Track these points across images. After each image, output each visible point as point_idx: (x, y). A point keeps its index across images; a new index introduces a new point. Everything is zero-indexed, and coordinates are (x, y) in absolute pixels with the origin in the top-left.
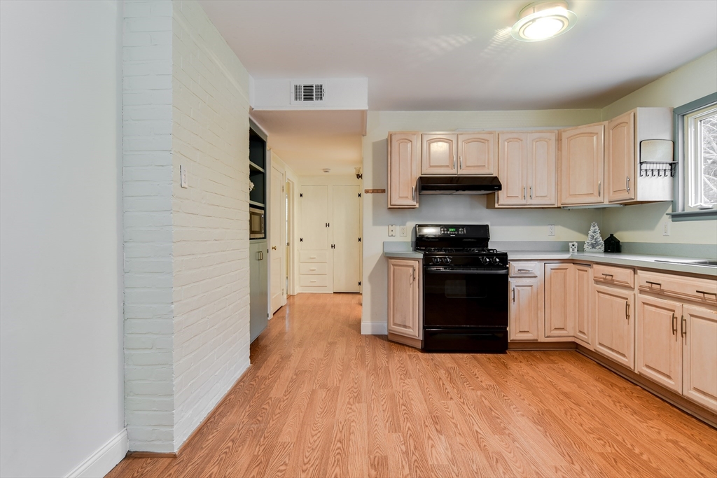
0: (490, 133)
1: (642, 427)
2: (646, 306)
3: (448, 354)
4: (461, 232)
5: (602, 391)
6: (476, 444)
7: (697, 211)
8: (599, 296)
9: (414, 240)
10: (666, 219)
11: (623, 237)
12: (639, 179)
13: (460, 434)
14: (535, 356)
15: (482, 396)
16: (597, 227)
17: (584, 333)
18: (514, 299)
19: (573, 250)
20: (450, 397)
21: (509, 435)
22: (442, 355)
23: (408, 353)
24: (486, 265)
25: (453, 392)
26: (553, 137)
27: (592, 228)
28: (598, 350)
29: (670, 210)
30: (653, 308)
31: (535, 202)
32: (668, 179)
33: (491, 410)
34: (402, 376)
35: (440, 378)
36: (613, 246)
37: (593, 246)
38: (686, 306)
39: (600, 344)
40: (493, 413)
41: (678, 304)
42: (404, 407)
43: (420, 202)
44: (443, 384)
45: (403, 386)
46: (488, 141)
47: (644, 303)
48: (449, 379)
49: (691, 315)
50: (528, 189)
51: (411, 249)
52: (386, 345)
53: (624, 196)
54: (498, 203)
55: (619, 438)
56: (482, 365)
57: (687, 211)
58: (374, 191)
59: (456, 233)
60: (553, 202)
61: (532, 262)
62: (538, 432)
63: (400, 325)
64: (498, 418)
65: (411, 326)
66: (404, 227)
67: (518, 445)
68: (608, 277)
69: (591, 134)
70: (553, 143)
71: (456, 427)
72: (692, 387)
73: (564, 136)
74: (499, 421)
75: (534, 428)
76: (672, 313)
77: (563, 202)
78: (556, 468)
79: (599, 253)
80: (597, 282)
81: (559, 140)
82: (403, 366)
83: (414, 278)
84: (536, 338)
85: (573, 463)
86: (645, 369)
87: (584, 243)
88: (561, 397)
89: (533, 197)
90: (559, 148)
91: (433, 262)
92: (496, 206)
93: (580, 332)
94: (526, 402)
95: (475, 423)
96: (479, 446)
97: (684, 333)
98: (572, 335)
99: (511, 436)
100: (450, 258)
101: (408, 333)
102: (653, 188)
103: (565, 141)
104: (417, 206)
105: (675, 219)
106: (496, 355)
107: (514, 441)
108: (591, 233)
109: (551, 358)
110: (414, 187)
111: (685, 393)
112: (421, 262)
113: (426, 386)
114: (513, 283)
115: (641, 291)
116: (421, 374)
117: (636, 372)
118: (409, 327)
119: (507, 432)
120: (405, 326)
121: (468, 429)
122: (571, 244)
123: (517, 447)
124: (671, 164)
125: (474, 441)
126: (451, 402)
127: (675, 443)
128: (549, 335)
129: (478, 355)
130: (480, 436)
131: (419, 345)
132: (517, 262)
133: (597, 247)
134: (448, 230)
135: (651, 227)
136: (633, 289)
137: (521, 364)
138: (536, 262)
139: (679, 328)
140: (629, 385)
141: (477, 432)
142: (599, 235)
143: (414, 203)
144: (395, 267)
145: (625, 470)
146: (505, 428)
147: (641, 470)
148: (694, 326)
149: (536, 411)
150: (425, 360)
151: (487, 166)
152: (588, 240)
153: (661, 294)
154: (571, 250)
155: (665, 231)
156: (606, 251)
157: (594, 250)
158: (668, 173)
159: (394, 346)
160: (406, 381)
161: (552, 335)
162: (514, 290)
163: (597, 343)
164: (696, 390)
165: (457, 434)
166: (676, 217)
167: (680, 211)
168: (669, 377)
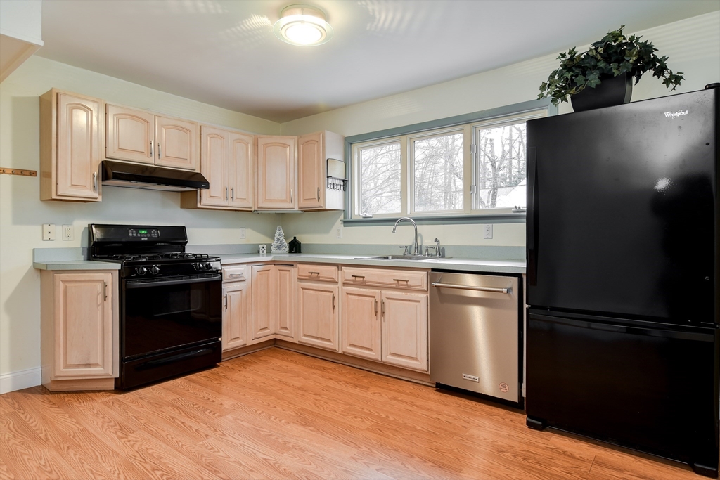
0: (192, 123)
1: (368, 395)
2: (349, 296)
3: (156, 386)
4: (155, 235)
5: (322, 376)
6: (275, 473)
7: (361, 219)
8: (303, 293)
9: (86, 245)
10: (339, 224)
11: (303, 239)
12: (327, 190)
13: (251, 470)
14: (247, 361)
15: (235, 419)
16: (282, 231)
17: (286, 328)
18: (226, 306)
19: (263, 252)
20: (203, 435)
21: (294, 447)
22: (150, 389)
23: (100, 401)
24: (201, 272)
25: (202, 428)
26: (251, 141)
27: (277, 231)
28: (302, 341)
29: (342, 217)
30: (357, 297)
31: (236, 204)
32: (342, 192)
33: (258, 430)
34: (119, 434)
35: (173, 418)
36: (295, 247)
37: (279, 248)
38: (383, 292)
39: (305, 335)
40: (262, 433)
41: (378, 291)
42: (158, 473)
43: (102, 194)
44: (183, 423)
45: (133, 446)
46: (190, 131)
47: (348, 294)
48: (183, 414)
49: (388, 299)
50: (230, 190)
51: (82, 257)
52: (54, 401)
53: (314, 204)
54: (200, 202)
55: (365, 410)
56: (206, 386)
57: (354, 219)
58: (15, 172)
59: (149, 235)
60: (250, 205)
61: (242, 266)
62: (312, 432)
63: (78, 366)
64: (270, 435)
65: (99, 361)
66: (70, 227)
67: (310, 454)
68: (313, 275)
69: (285, 146)
70: (250, 147)
71: (241, 465)
72: (389, 353)
73: (261, 142)
74: (274, 438)
75: (307, 430)
76: (374, 299)
77: (260, 205)
78: (353, 458)
79: (284, 253)
80: (300, 279)
81: (256, 145)
82: (107, 420)
83: (105, 298)
84: (245, 343)
85: (359, 447)
86: (349, 348)
87: (271, 245)
88: (301, 392)
89: (234, 198)
90: (256, 153)
91: (136, 272)
92: (199, 206)
93: (282, 328)
94: (279, 409)
95: (255, 451)
96: (280, 472)
97: (383, 313)
98: (273, 332)
99: (297, 448)
100: (158, 267)
101: (93, 373)
102: (333, 199)
103: (261, 147)
104: (100, 199)
105: (346, 224)
106: (210, 371)
107: (304, 451)
108: (276, 236)
109: (261, 358)
110: (96, 174)
111: (384, 359)
112: (116, 274)
113: (164, 434)
114: (226, 288)
115: (344, 284)
116: (142, 421)
117: (340, 352)
118: (97, 365)
119: (290, 445)
120: (88, 365)
121: (254, 461)
122: (261, 247)
123: (312, 456)
124: (344, 181)
125: (271, 470)
126: (210, 440)
127: (395, 399)
128: (256, 337)
129: (192, 376)
130: (272, 462)
131: (111, 386)
132: (228, 267)
133: (282, 249)
134: (137, 233)
135: (327, 231)
136: (336, 283)
137: (242, 372)
138: (245, 265)
139: (379, 310)
140: (334, 365)
141: (265, 459)
142: (283, 238)
143: (96, 195)
144: (67, 285)
145: (391, 434)
146: (285, 443)
147: (398, 429)
148: (391, 307)
149: (294, 414)
150: (132, 401)
151: (188, 159)
152: (275, 243)
153: (363, 285)
154: (261, 252)
155: (339, 234)
156: (291, 252)
157: (279, 251)
158: (342, 188)
159: (67, 398)
160: (130, 438)
161: (259, 336)
162: (226, 297)
163: (302, 334)
164: (392, 354)
165: (249, 472)
166: (347, 223)
167: (349, 219)
168: (370, 350)
